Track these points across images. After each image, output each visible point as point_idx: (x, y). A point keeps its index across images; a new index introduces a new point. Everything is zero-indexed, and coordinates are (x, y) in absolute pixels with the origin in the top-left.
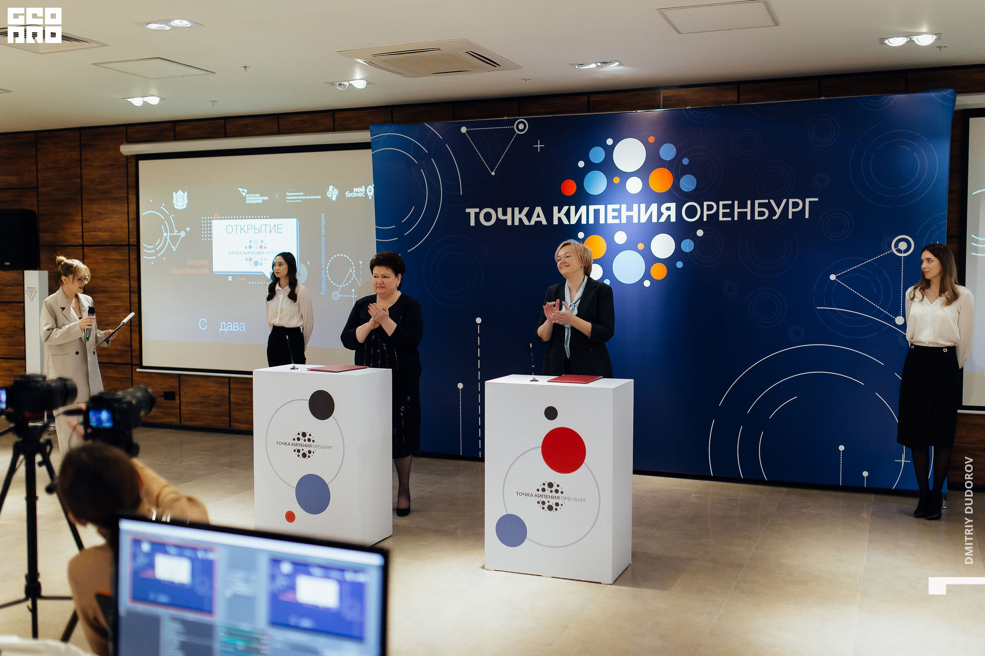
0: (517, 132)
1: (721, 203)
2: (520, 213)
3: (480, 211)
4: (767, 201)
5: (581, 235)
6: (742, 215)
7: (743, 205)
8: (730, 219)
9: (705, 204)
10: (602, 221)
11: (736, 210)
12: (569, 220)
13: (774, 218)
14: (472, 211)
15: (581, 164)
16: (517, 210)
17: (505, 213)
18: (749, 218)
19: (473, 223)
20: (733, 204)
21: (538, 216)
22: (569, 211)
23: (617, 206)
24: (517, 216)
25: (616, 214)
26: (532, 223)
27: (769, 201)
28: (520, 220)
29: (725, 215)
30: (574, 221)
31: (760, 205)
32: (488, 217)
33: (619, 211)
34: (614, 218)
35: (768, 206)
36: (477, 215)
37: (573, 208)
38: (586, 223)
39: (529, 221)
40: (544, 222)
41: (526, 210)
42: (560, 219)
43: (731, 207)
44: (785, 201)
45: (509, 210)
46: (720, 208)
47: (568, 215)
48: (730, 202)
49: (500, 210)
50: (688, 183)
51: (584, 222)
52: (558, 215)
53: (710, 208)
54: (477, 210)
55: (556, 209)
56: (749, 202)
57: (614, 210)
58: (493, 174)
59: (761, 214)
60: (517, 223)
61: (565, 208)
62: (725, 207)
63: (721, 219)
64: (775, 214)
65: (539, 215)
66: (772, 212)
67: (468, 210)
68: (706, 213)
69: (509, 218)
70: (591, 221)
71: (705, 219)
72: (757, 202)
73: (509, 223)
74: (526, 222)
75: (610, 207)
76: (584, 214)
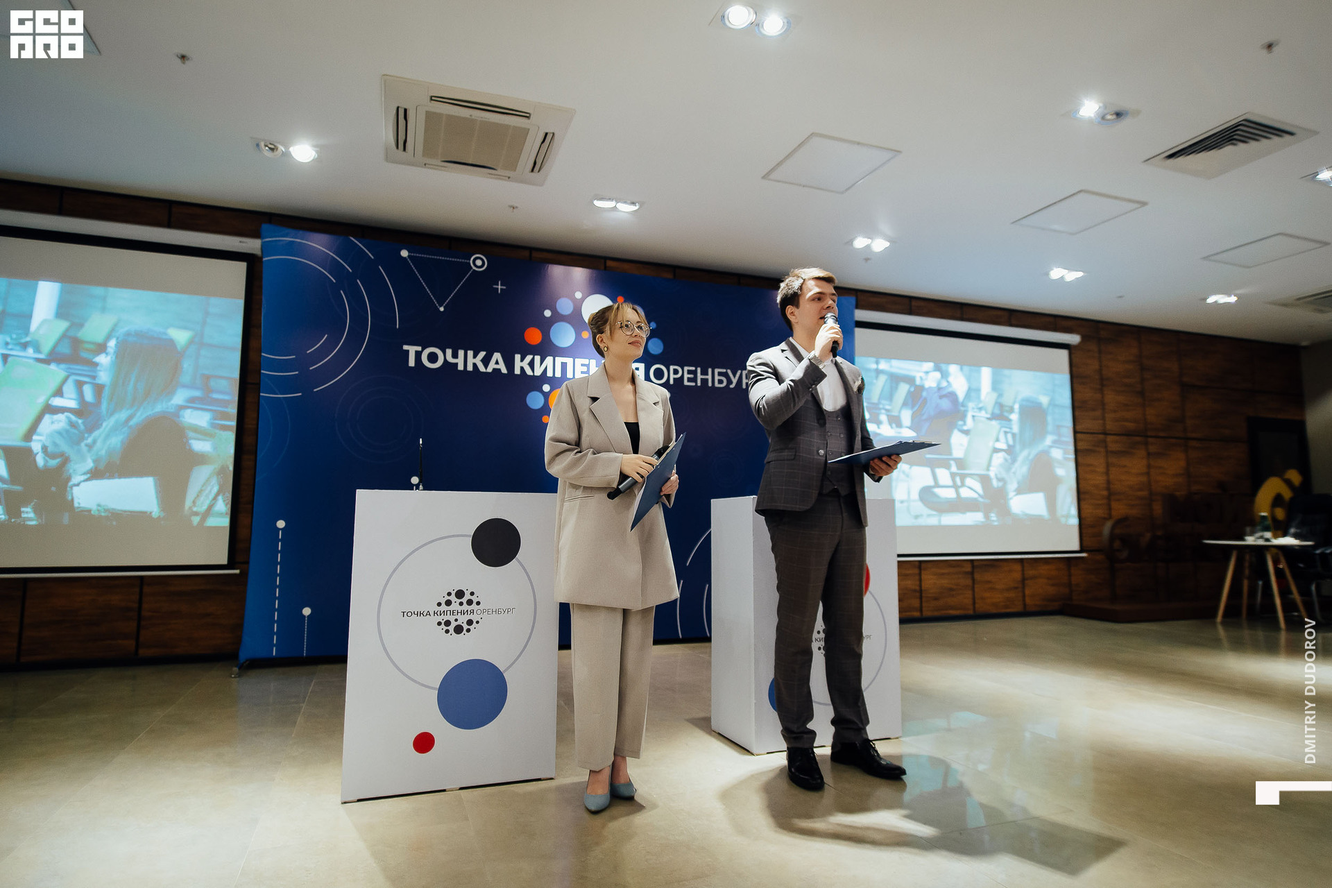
0: (474, 268)
1: (686, 369)
2: (475, 356)
3: (423, 350)
4: (725, 371)
5: (546, 388)
6: (704, 381)
7: (704, 372)
8: (693, 384)
9: (672, 368)
10: (570, 375)
11: (699, 377)
12: (533, 372)
13: (732, 386)
14: (412, 350)
15: (548, 313)
16: (470, 353)
17: (455, 356)
18: (710, 384)
19: (412, 363)
20: (696, 370)
21: (497, 363)
22: (533, 360)
23: (586, 361)
24: (471, 361)
25: (585, 369)
26: (490, 369)
27: (726, 372)
28: (475, 365)
29: (689, 380)
30: (538, 372)
31: (720, 374)
32: (432, 357)
33: (588, 366)
34: (582, 373)
35: (725, 375)
36: (418, 355)
37: (538, 358)
38: (551, 376)
39: (486, 367)
40: (504, 371)
41: (482, 354)
42: (522, 368)
43: (694, 373)
44: (739, 372)
45: (461, 353)
46: (685, 373)
47: (531, 364)
48: (694, 368)
49: (449, 352)
50: (656, 347)
51: (550, 374)
52: (520, 364)
53: (676, 372)
54: (419, 348)
55: (518, 357)
56: (710, 370)
57: (582, 365)
58: (442, 309)
59: (720, 382)
60: (470, 368)
61: (529, 358)
62: (689, 372)
63: (686, 383)
64: (731, 383)
65: (497, 359)
66: (730, 382)
67: (406, 347)
68: (672, 376)
69: (460, 361)
70: (558, 374)
71: (672, 382)
72: (717, 371)
73: (461, 367)
74: (482, 368)
75: (579, 361)
76: (550, 366)
